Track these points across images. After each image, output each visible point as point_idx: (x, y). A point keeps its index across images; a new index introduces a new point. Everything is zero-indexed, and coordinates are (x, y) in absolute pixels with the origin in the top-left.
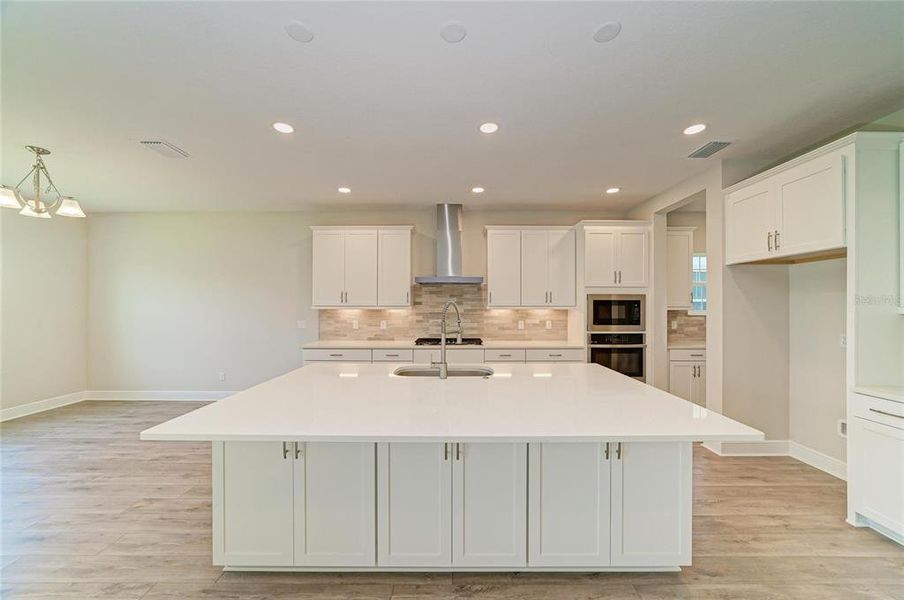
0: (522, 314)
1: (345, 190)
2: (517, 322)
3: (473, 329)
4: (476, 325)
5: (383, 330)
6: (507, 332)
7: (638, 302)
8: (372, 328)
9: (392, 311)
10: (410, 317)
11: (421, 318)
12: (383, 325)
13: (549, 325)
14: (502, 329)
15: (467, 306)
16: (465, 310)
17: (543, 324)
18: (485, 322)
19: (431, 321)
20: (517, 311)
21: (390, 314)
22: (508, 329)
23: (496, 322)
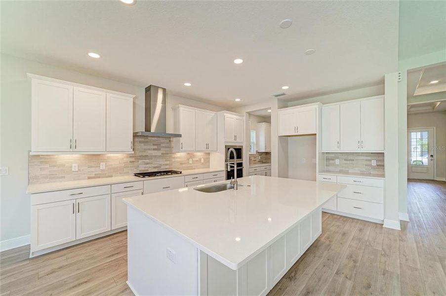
0: (191, 155)
1: (94, 55)
2: (189, 160)
3: (166, 165)
4: (168, 162)
5: (102, 170)
6: (184, 165)
7: (241, 149)
8: (93, 169)
9: (109, 155)
10: (125, 159)
11: (133, 159)
12: (103, 166)
13: (202, 161)
14: (181, 164)
15: (163, 151)
16: (162, 154)
17: (200, 160)
18: (173, 160)
19: (140, 161)
20: (189, 153)
21: (108, 158)
22: (185, 164)
23: (179, 160)
